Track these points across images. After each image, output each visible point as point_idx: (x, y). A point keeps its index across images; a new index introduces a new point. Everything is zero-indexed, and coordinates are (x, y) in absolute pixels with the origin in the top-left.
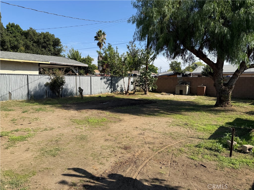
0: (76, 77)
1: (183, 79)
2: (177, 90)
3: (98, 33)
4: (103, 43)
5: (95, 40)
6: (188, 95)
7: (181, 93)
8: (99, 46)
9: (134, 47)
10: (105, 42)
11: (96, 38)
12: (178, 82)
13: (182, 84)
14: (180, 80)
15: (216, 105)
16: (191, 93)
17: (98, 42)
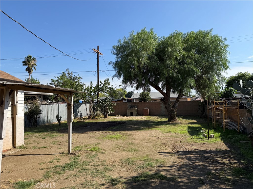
0: (47, 106)
1: (131, 104)
2: (129, 113)
3: (27, 58)
4: (33, 68)
5: (24, 65)
6: (137, 116)
7: (132, 115)
8: (28, 72)
9: (70, 74)
10: (36, 67)
11: (25, 63)
12: (128, 106)
13: (131, 107)
14: (129, 105)
15: (169, 121)
16: (139, 114)
17: (26, 67)
